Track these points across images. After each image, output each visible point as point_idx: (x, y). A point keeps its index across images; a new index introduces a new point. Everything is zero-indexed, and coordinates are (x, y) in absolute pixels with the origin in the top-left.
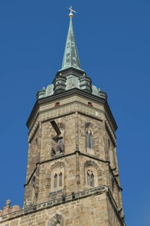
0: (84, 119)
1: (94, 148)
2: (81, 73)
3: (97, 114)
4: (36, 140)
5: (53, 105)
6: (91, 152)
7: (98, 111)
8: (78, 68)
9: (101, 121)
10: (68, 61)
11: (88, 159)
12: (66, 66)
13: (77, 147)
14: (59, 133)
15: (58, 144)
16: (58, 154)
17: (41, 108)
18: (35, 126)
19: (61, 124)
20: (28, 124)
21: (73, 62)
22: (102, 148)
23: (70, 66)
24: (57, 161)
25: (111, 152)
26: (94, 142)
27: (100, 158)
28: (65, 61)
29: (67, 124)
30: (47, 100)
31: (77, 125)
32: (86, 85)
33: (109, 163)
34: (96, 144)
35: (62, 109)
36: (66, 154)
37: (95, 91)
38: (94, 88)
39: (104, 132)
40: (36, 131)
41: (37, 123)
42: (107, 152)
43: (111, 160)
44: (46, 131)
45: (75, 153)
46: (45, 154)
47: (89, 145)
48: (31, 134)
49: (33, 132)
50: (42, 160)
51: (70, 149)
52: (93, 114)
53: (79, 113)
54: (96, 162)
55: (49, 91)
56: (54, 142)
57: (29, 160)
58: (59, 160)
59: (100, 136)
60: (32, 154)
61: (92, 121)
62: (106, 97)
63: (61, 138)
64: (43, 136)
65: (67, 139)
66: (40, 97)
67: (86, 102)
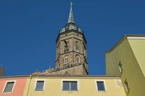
0: (76, 40)
1: (79, 50)
2: (75, 24)
3: (80, 38)
4: (59, 47)
5: (65, 35)
6: (78, 51)
7: (80, 37)
8: (74, 22)
9: (81, 41)
10: (70, 20)
11: (77, 53)
12: (69, 22)
13: (73, 50)
14: (67, 45)
15: (67, 48)
16: (67, 52)
17: (61, 36)
18: (59, 42)
19: (67, 42)
20: (56, 42)
21: (72, 20)
22: (81, 50)
23: (71, 22)
24: (66, 54)
25: (84, 51)
26: (79, 48)
27: (81, 53)
28: (69, 20)
29: (69, 41)
30: (63, 33)
31: (73, 42)
32: (76, 28)
33: (84, 55)
34: (79, 49)
35: (68, 36)
36: (69, 52)
37: (80, 30)
38: (79, 29)
39: (82, 45)
40: (59, 44)
41: (59, 41)
42: (83, 51)
43: (85, 54)
44: (62, 44)
45: (72, 51)
46: (62, 51)
47: (77, 49)
48: (57, 45)
49: (58, 44)
50: (61, 54)
51: (71, 50)
52: (78, 38)
53: (74, 38)
54: (79, 54)
55: (64, 30)
56: (65, 48)
57: (57, 54)
58: (67, 54)
59: (81, 46)
60: (58, 51)
61: (78, 41)
62: (83, 32)
63: (68, 46)
64: (61, 46)
65: (69, 47)
66: (60, 32)
67: (76, 34)
